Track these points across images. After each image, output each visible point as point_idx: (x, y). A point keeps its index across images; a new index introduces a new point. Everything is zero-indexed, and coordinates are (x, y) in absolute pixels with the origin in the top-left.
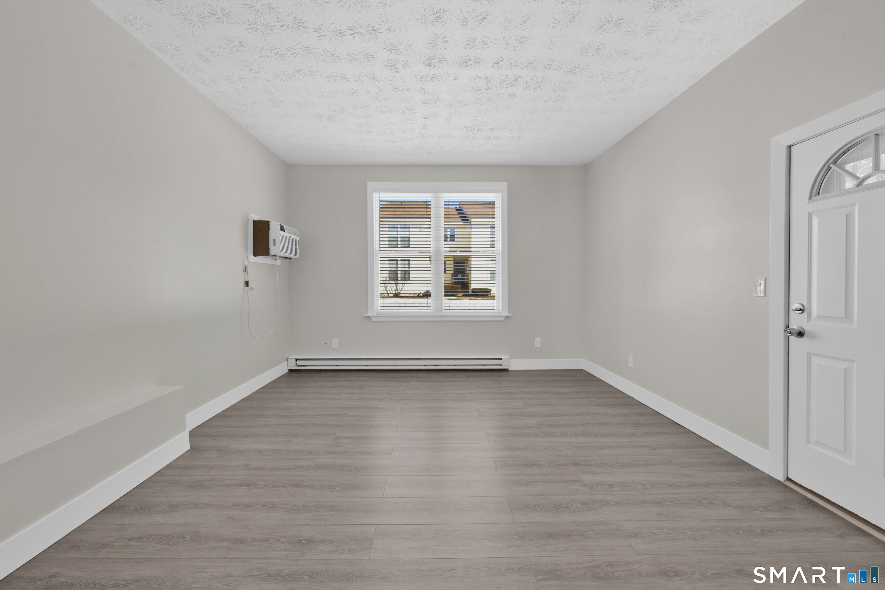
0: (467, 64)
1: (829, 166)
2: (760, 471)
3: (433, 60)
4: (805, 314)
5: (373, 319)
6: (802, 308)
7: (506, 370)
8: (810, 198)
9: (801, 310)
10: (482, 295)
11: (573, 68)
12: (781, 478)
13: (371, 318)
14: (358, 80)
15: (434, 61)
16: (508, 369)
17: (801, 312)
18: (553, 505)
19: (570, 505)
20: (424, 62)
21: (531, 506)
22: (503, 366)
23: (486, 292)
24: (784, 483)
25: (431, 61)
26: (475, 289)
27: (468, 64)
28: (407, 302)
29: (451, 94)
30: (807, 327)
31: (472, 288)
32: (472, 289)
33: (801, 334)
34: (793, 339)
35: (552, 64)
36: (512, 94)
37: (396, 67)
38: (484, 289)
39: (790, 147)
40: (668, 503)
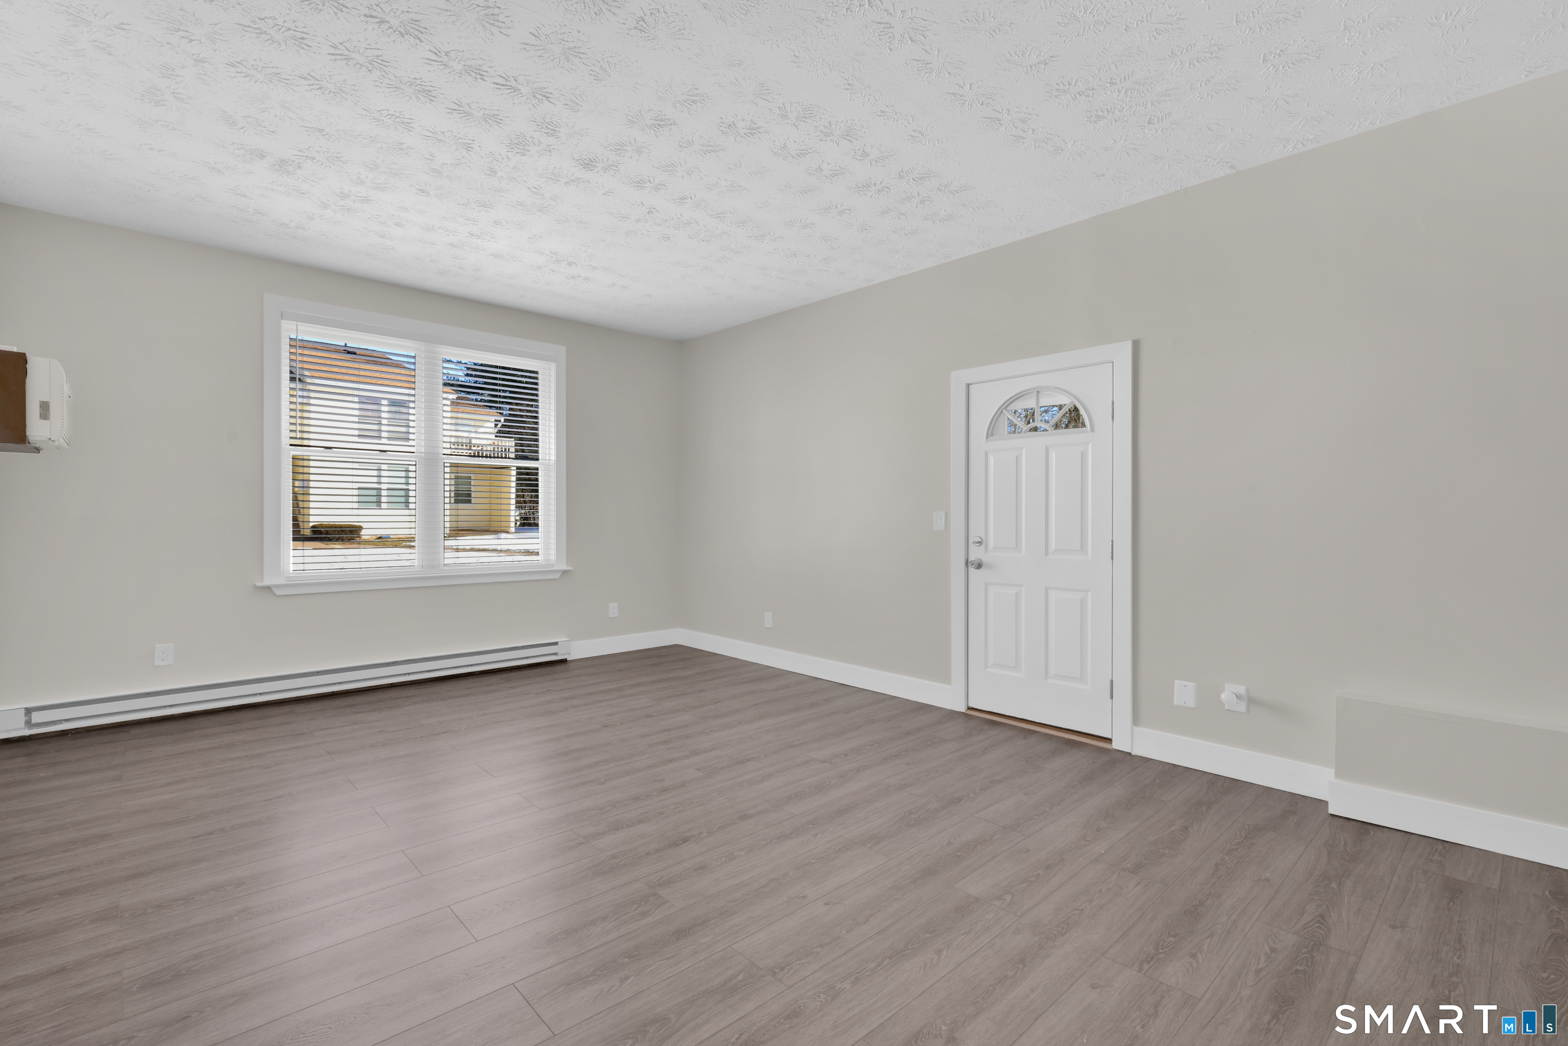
0: (641, 185)
1: (1002, 410)
2: (942, 708)
3: (597, 162)
4: (983, 546)
5: (278, 592)
6: (980, 540)
7: (564, 661)
8: (987, 438)
9: (979, 542)
10: (338, 540)
11: (765, 235)
12: (963, 709)
13: (272, 589)
14: (430, 137)
15: (597, 165)
16: (566, 659)
17: (979, 544)
18: (813, 789)
19: (828, 783)
20: (580, 159)
21: (793, 796)
22: (561, 655)
23: (351, 532)
24: (966, 713)
25: (593, 162)
26: (322, 526)
27: (643, 185)
28: (363, 551)
29: (578, 209)
30: (985, 558)
31: (311, 524)
32: (313, 527)
33: (979, 566)
34: (972, 570)
35: (746, 223)
36: (667, 236)
37: (526, 148)
38: (346, 526)
39: (968, 385)
40: (903, 753)
